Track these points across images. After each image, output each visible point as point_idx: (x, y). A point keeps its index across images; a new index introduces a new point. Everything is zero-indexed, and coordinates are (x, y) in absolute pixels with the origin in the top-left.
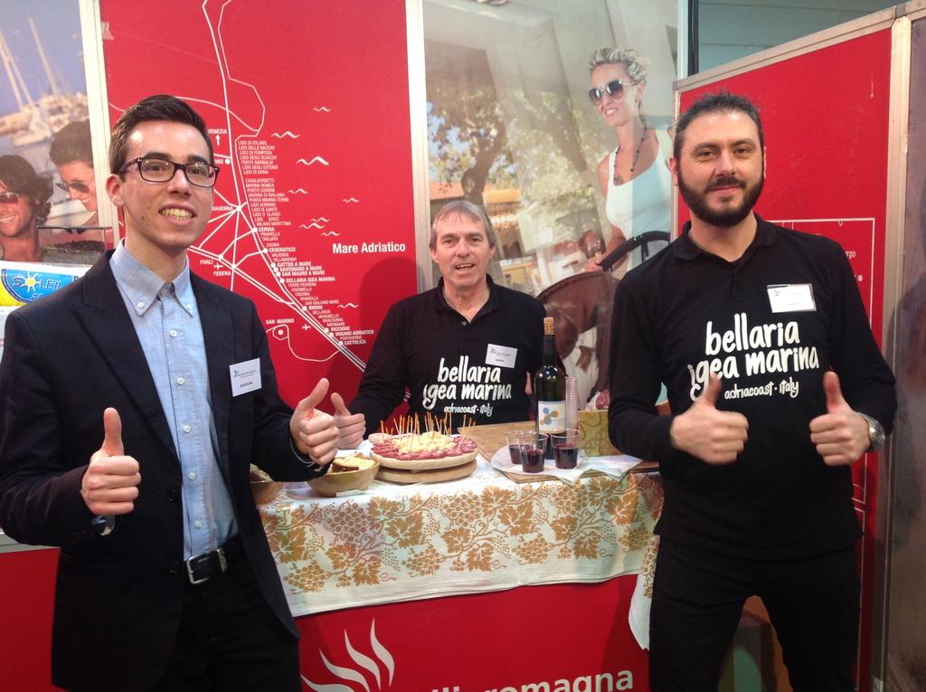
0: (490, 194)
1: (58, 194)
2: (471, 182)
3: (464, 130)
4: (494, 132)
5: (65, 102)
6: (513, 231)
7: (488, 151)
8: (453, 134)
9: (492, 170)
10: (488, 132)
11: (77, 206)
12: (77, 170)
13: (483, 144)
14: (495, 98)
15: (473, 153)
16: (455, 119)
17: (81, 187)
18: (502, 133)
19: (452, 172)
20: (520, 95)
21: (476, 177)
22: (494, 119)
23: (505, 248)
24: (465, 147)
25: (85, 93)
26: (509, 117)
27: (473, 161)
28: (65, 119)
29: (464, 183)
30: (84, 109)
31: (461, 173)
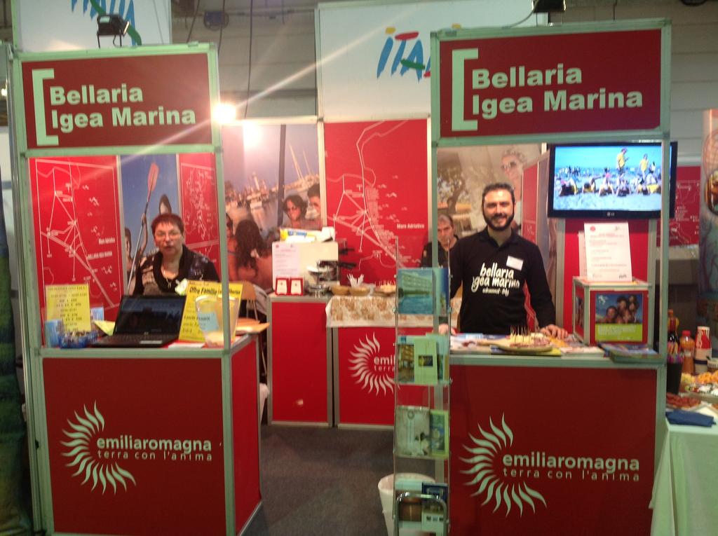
0: (458, 206)
1: (309, 207)
2: (451, 203)
3: (448, 182)
4: (460, 183)
5: (313, 177)
6: (468, 221)
7: (457, 191)
8: (444, 184)
9: (460, 197)
10: (458, 183)
11: (315, 211)
12: (315, 199)
13: (456, 187)
14: (461, 170)
15: (452, 191)
16: (446, 178)
17: (316, 205)
18: (464, 183)
19: (443, 198)
20: (472, 169)
21: (453, 200)
22: (460, 178)
23: (464, 228)
24: (449, 189)
25: (319, 174)
26: (467, 177)
27: (452, 194)
28: (312, 183)
29: (448, 202)
30: (318, 179)
31: (447, 199)
